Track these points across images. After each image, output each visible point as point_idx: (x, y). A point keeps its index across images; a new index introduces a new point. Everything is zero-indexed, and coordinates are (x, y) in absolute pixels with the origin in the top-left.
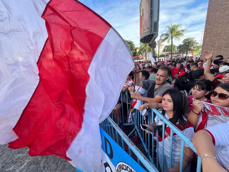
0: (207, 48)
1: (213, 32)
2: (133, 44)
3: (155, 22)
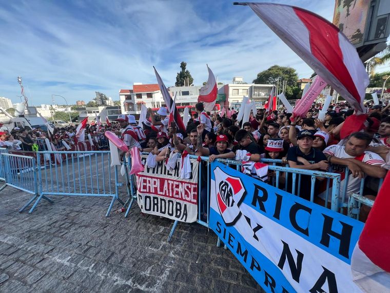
2: (295, 72)
3: (380, 17)
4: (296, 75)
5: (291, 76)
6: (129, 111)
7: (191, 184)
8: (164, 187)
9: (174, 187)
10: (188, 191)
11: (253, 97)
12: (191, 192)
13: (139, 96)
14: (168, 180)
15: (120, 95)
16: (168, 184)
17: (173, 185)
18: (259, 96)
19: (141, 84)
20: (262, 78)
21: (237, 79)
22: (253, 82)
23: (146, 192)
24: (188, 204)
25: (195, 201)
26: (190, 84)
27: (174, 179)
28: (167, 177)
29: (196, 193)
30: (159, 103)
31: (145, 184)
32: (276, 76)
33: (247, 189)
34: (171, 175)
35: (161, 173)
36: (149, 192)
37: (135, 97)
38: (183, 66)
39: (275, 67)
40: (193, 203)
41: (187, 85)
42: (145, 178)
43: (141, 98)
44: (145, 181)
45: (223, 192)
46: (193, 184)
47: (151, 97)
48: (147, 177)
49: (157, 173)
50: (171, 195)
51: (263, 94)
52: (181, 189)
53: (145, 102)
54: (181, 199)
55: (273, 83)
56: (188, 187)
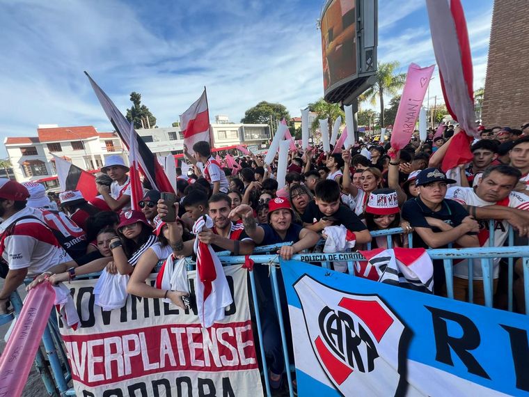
0: (496, 104)
1: (508, 66)
2: (286, 110)
3: (367, 50)
4: (287, 113)
5: (282, 114)
6: (35, 175)
7: (233, 325)
8: (162, 347)
9: (190, 339)
10: (227, 345)
11: (245, 140)
12: (235, 346)
13: (55, 147)
14: (169, 327)
15: (7, 148)
16: (172, 337)
17: (184, 337)
18: (252, 138)
19: (55, 126)
20: (251, 117)
21: (220, 118)
22: (241, 122)
23: (106, 382)
24: (232, 376)
25: (252, 361)
26: (151, 126)
27: (187, 323)
28: (164, 320)
29: (251, 343)
30: (99, 156)
31: (99, 359)
32: (267, 114)
33: (407, 321)
34: (176, 312)
35: (147, 315)
36: (116, 378)
37: (46, 150)
38: (135, 98)
39: (264, 103)
40: (248, 367)
41: (146, 127)
42: (98, 342)
43: (60, 150)
44: (99, 351)
45: (335, 337)
46: (239, 325)
47: (82, 148)
48: (103, 336)
49: (134, 317)
50: (183, 363)
51: (256, 136)
52: (209, 344)
53: (70, 157)
54: (213, 368)
55: (266, 122)
56: (225, 336)
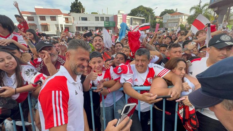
2: (153, 11)
13: (43, 18)
19: (42, 8)
30: (62, 25)
37: (39, 19)
39: (141, 6)
41: (80, 12)
43: (45, 20)
47: (55, 20)
53: (49, 24)
